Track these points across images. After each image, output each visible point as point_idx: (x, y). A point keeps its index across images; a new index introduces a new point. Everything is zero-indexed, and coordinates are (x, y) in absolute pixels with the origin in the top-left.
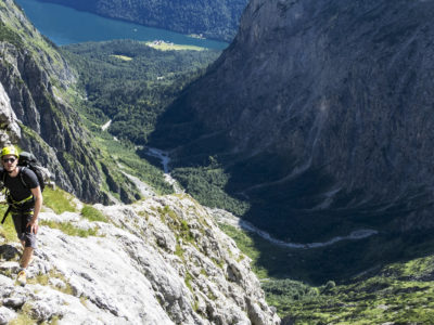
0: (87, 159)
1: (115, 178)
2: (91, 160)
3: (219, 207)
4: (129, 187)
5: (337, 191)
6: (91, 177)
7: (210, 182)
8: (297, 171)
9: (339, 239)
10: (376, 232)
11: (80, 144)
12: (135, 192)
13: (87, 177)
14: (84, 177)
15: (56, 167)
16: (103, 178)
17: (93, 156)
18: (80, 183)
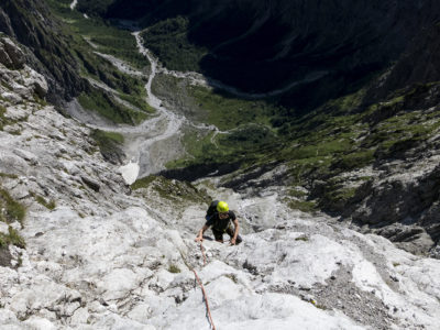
0: (62, 51)
1: (90, 62)
2: (66, 50)
3: (190, 70)
4: (106, 66)
5: (294, 38)
6: (69, 67)
7: (180, 47)
8: (258, 23)
9: (295, 84)
10: (327, 73)
11: (53, 37)
12: (112, 70)
13: (66, 67)
14: (63, 68)
15: (36, 64)
16: (80, 65)
17: (66, 45)
18: (61, 74)
